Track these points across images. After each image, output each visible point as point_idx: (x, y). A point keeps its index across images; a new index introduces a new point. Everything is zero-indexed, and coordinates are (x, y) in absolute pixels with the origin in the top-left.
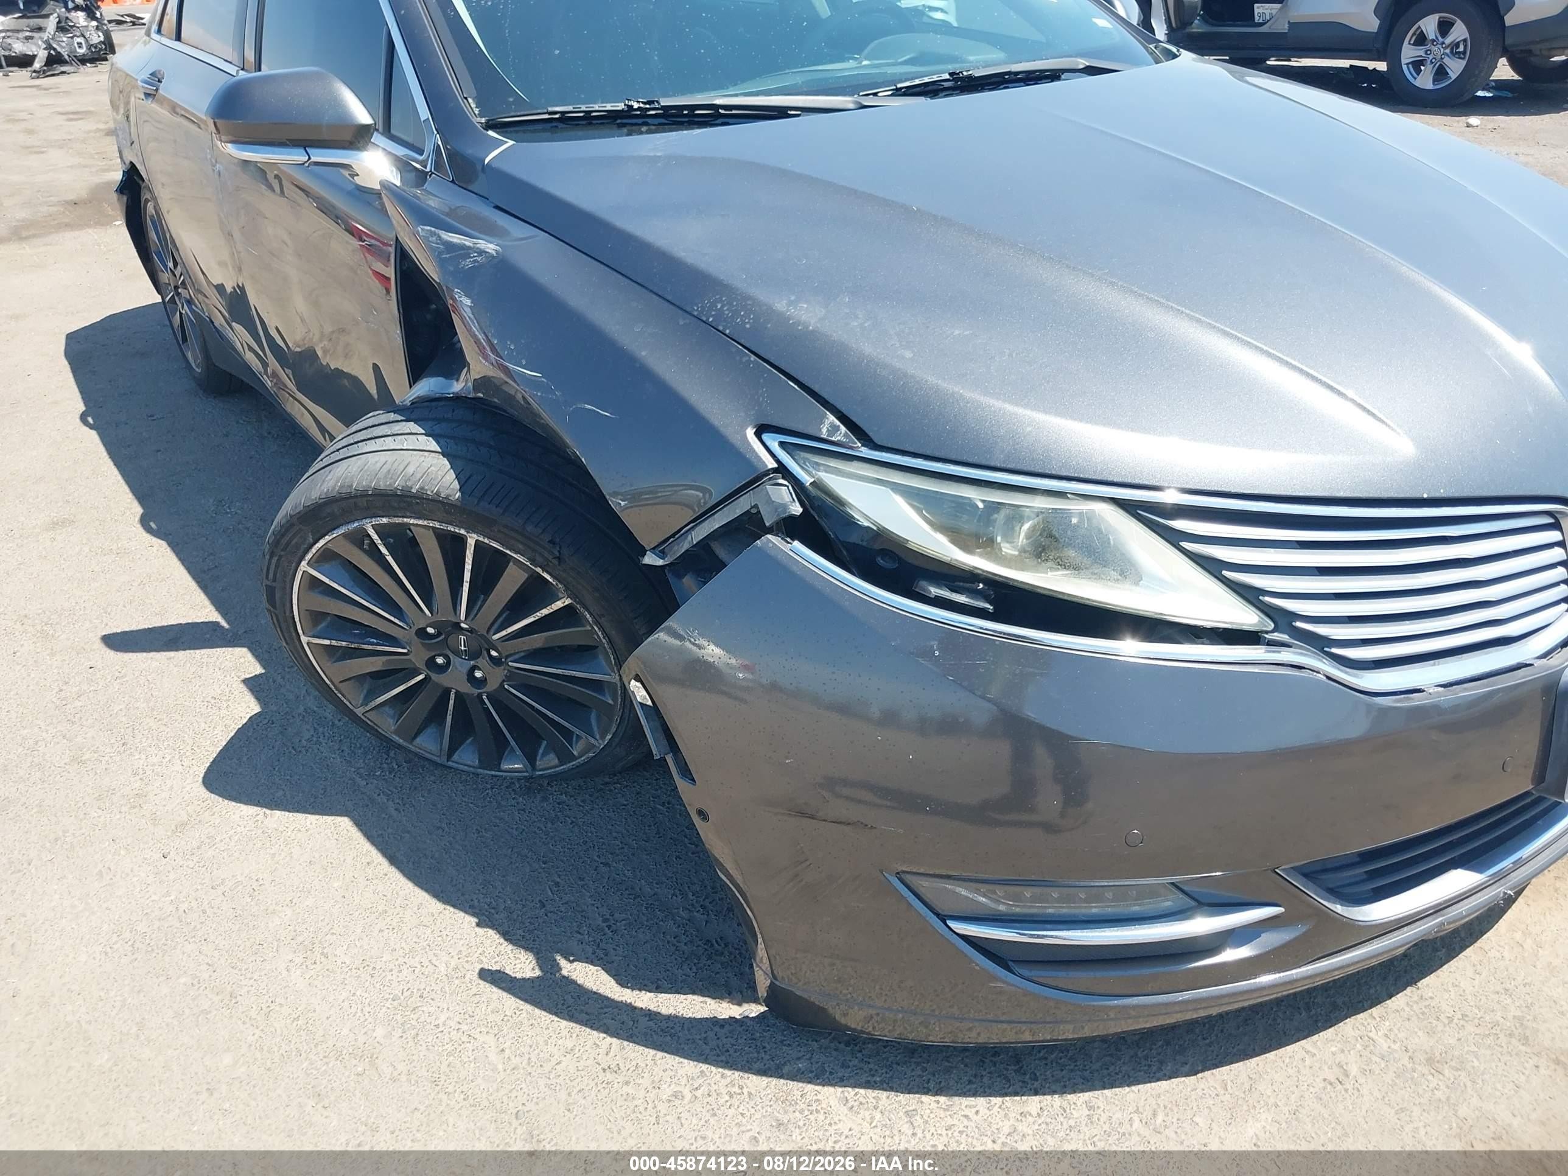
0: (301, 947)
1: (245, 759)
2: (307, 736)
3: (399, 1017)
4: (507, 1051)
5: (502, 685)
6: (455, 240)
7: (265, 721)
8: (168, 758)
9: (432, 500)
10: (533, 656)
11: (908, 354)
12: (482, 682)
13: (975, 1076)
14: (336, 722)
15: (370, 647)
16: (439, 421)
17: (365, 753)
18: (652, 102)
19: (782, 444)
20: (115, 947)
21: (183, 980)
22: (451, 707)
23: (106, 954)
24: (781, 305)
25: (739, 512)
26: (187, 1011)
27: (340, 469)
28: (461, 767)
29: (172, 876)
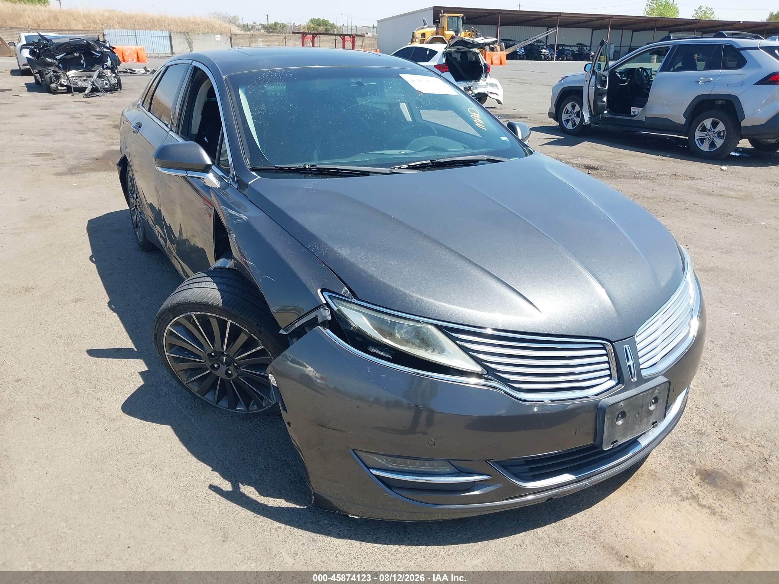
0: (152, 466)
1: (140, 397)
2: (165, 391)
3: (184, 493)
4: (221, 508)
5: (237, 377)
6: (233, 213)
7: (149, 384)
8: (111, 394)
9: (216, 307)
10: (250, 367)
11: (374, 269)
12: (231, 375)
13: (388, 531)
14: (177, 387)
15: (190, 359)
16: (222, 277)
17: (186, 399)
18: (314, 166)
19: (329, 296)
20: (85, 460)
21: (108, 473)
22: (219, 384)
23: (81, 462)
24: (336, 248)
25: (311, 318)
26: (108, 484)
27: (184, 293)
28: (221, 408)
29: (108, 437)
